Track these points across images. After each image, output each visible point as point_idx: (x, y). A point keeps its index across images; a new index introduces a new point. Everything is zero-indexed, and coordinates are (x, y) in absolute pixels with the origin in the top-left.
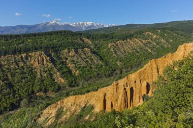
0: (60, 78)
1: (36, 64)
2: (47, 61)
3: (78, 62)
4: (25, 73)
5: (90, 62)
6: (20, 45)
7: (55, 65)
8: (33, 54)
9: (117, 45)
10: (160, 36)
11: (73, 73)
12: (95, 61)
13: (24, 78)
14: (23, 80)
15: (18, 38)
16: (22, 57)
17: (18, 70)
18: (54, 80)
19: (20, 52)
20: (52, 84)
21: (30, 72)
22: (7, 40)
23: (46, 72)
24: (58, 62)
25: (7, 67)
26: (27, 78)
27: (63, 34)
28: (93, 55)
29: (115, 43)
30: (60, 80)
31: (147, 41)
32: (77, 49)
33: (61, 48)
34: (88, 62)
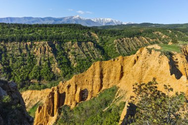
0: (57, 68)
1: (38, 53)
3: (79, 55)
5: (91, 55)
6: (30, 34)
7: (56, 55)
8: (37, 43)
9: (123, 41)
11: (72, 64)
12: (96, 55)
13: (24, 64)
14: (22, 66)
15: (30, 27)
16: (27, 45)
17: (20, 57)
18: (51, 69)
19: (26, 40)
20: (48, 73)
21: (31, 60)
22: (19, 29)
23: (45, 61)
24: (60, 53)
25: (11, 52)
26: (27, 64)
27: (72, 27)
28: (96, 49)
29: (120, 39)
30: (57, 70)
31: (154, 40)
32: (81, 42)
33: (65, 40)
34: (89, 55)
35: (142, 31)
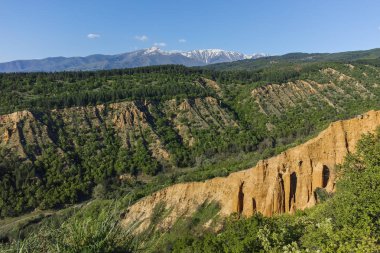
0: (161, 151)
1: (121, 124)
2: (140, 119)
3: (194, 122)
4: (102, 139)
5: (216, 123)
6: (95, 90)
7: (154, 126)
8: (116, 106)
9: (267, 92)
10: (354, 76)
11: (184, 141)
12: (225, 121)
13: (100, 148)
14: (99, 152)
15: (92, 77)
16: (97, 110)
17: (89, 134)
18: (150, 153)
19: (94, 103)
20: (147, 160)
21: (111, 138)
22: (73, 81)
23: (136, 138)
24: (159, 121)
25: (72, 127)
26: (105, 147)
27: (168, 70)
28: (223, 110)
29: (263, 88)
30: (162, 154)
31: (326, 85)
32: (193, 98)
33: (164, 96)
34: (212, 122)
35: (298, 69)
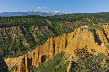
0: (26, 43)
1: (14, 34)
2: (20, 33)
3: (39, 34)
4: (6, 39)
5: (47, 34)
7: (25, 35)
8: (13, 28)
11: (35, 40)
12: (50, 33)
14: (4, 43)
15: (7, 19)
16: (6, 29)
17: (2, 38)
18: (22, 44)
19: (5, 27)
20: (20, 46)
21: (9, 39)
22: (1, 20)
23: (18, 39)
24: (27, 33)
26: (6, 42)
27: (34, 17)
28: (50, 30)
29: (64, 23)
30: (26, 44)
31: (84, 23)
32: (40, 26)
33: (30, 25)
34: (45, 34)
35: (77, 18)
